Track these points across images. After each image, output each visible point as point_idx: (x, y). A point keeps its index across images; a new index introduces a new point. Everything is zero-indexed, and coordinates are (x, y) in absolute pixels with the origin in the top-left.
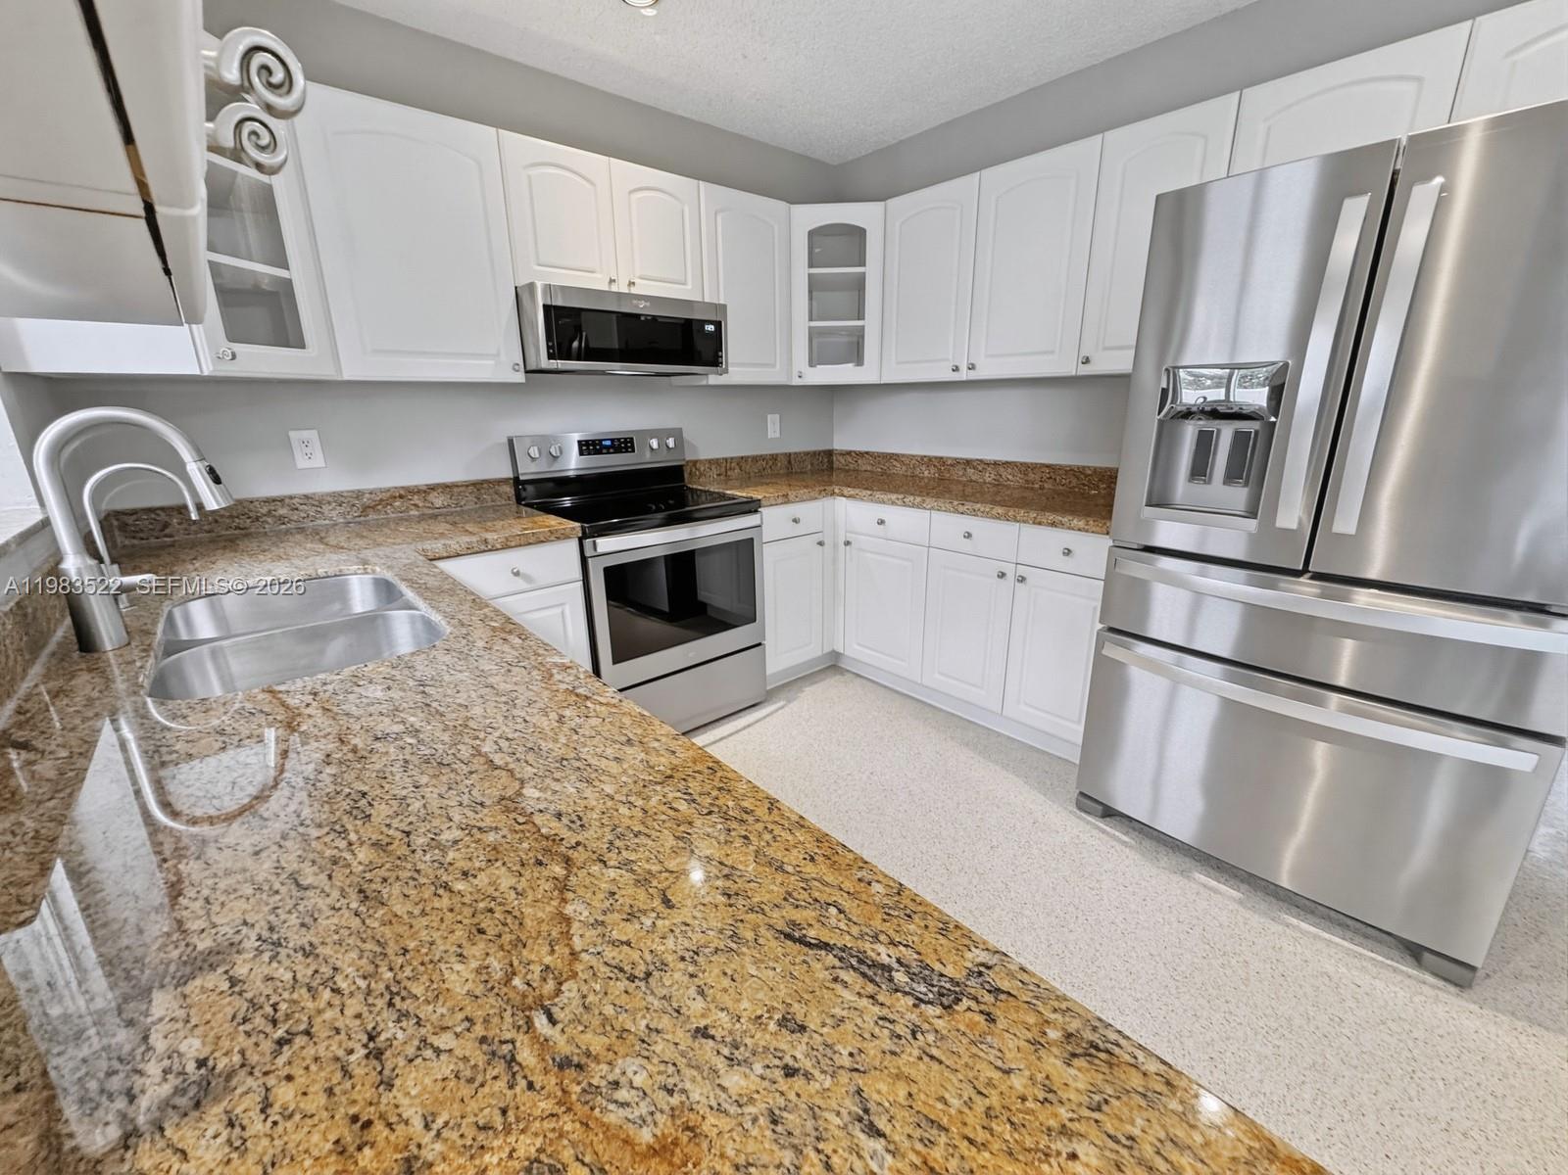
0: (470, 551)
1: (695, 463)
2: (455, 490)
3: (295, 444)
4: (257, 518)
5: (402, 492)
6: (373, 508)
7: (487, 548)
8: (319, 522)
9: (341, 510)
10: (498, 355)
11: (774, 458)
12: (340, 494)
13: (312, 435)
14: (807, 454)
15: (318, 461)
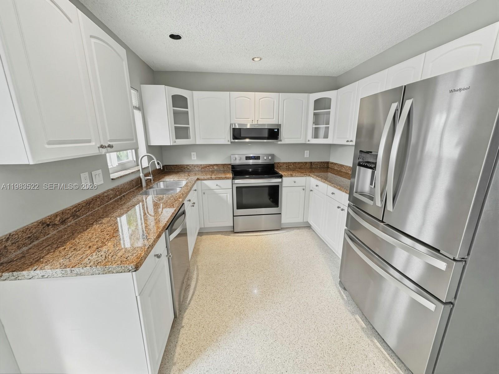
0: (208, 179)
1: (279, 163)
2: (219, 166)
3: (192, 155)
4: (184, 168)
5: (209, 165)
6: (203, 168)
7: (211, 179)
8: (194, 170)
9: (197, 168)
10: (225, 138)
11: (306, 163)
12: (198, 165)
13: (195, 153)
14: (319, 162)
15: (195, 158)
